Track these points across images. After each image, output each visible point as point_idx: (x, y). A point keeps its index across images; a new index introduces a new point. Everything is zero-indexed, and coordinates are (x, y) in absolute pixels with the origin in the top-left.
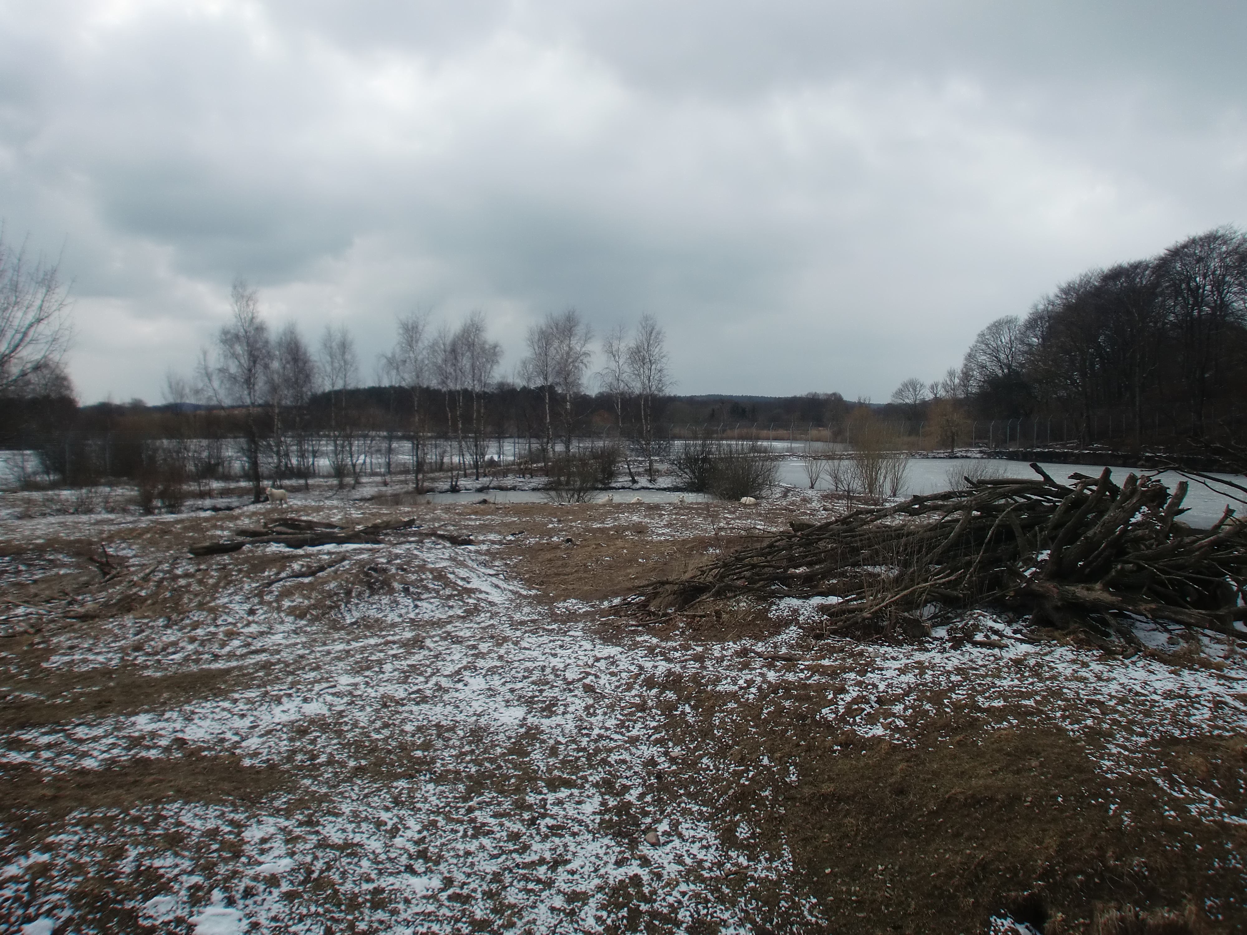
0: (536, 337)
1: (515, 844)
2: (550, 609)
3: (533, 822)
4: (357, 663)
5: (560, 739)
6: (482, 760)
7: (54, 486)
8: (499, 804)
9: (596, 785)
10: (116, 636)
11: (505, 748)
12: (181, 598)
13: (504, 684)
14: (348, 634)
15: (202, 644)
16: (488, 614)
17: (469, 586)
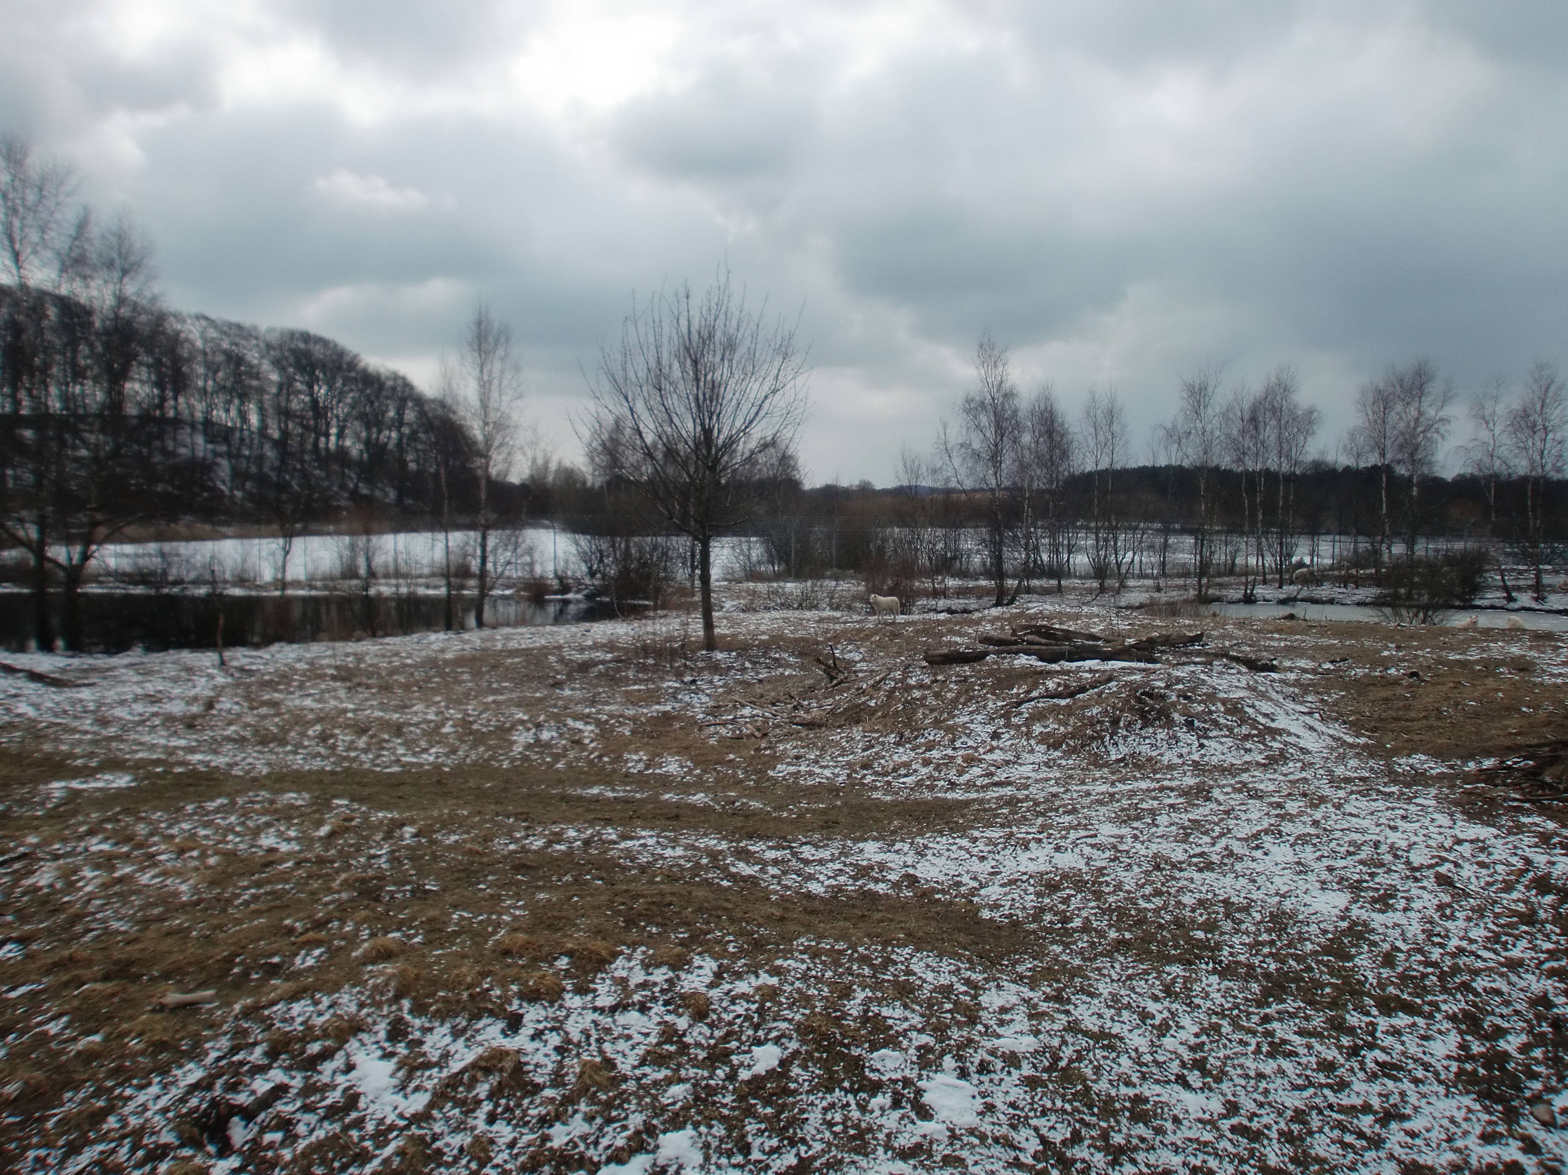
0: (1371, 400)
1: (1328, 1077)
2: (1387, 765)
3: (1354, 1051)
4: (1122, 810)
5: (1399, 944)
6: (1286, 956)
7: (778, 577)
8: (1307, 1018)
9: (1452, 1018)
10: (843, 749)
11: (1319, 945)
12: (914, 712)
13: (1319, 859)
14: (1113, 773)
15: (938, 768)
16: (1299, 765)
17: (1273, 725)
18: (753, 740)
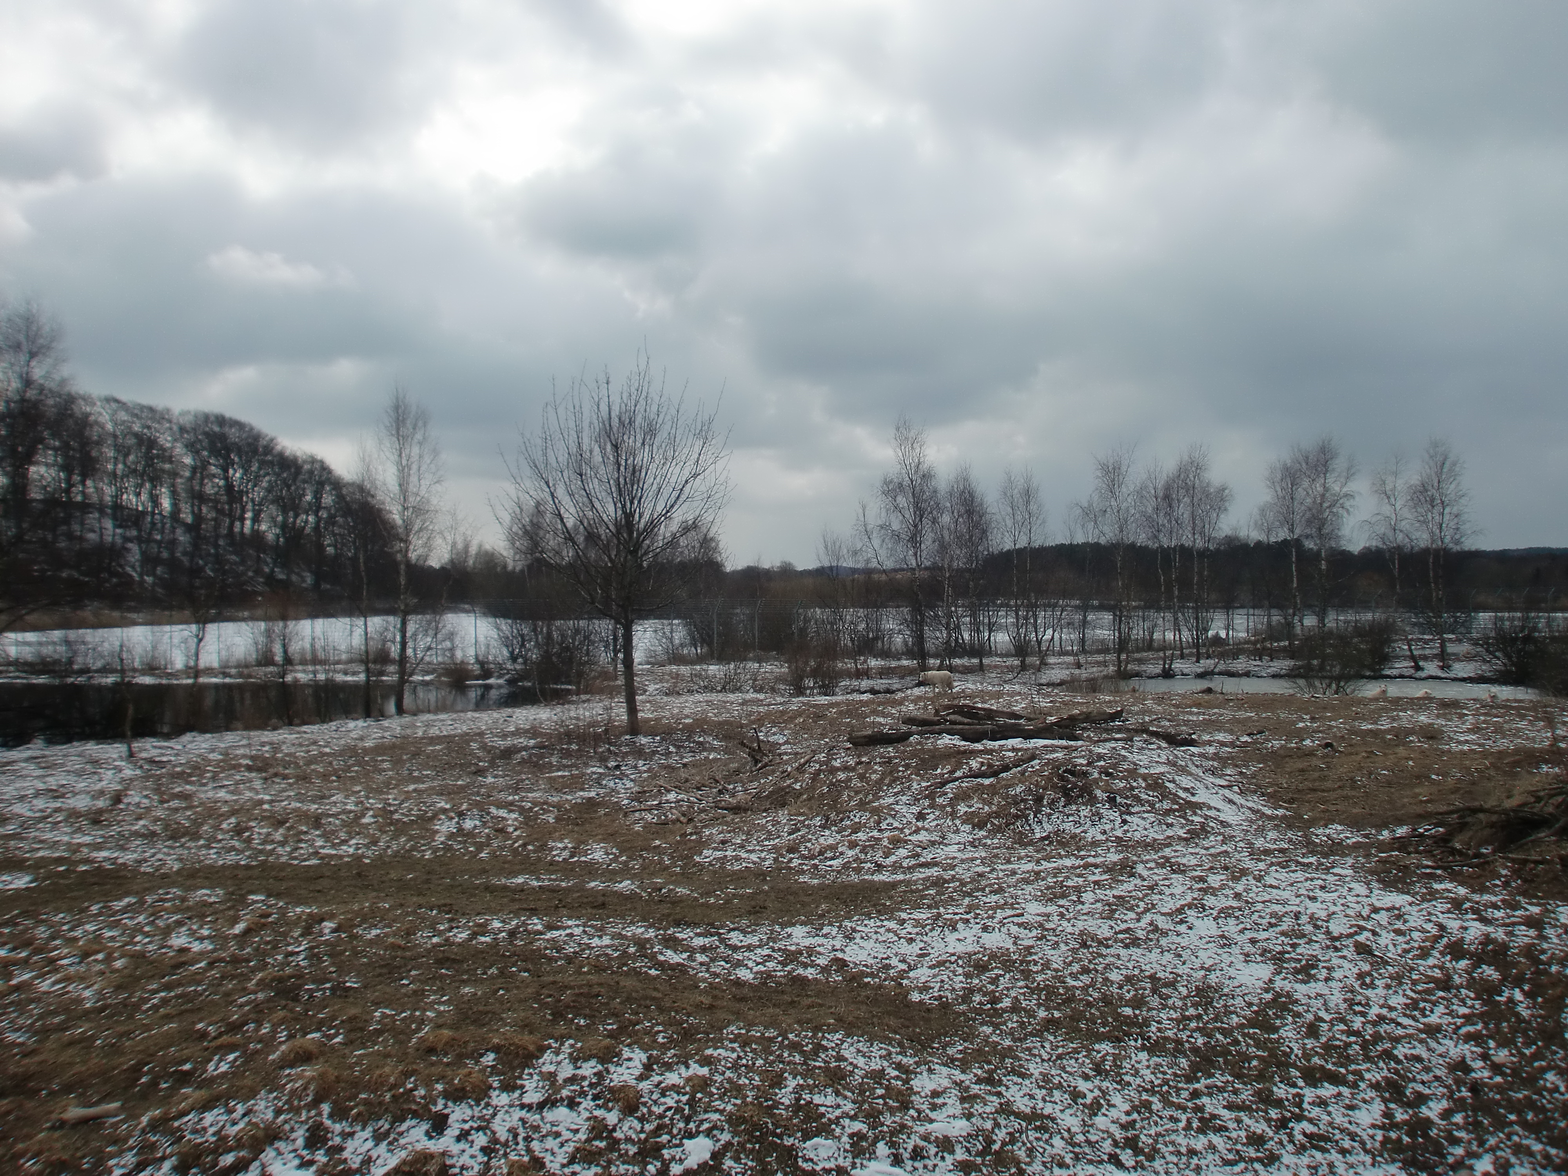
0: (1278, 475)
1: (1258, 1151)
2: (1305, 836)
3: (1282, 1124)
4: (1048, 888)
5: (1322, 1014)
6: (1212, 1030)
7: (701, 659)
8: (1236, 1092)
9: (1376, 1086)
10: (769, 833)
11: (1244, 1018)
12: (840, 795)
13: (1242, 931)
14: (1038, 851)
15: (864, 850)
16: (1220, 838)
17: (1193, 799)
18: (678, 825)
